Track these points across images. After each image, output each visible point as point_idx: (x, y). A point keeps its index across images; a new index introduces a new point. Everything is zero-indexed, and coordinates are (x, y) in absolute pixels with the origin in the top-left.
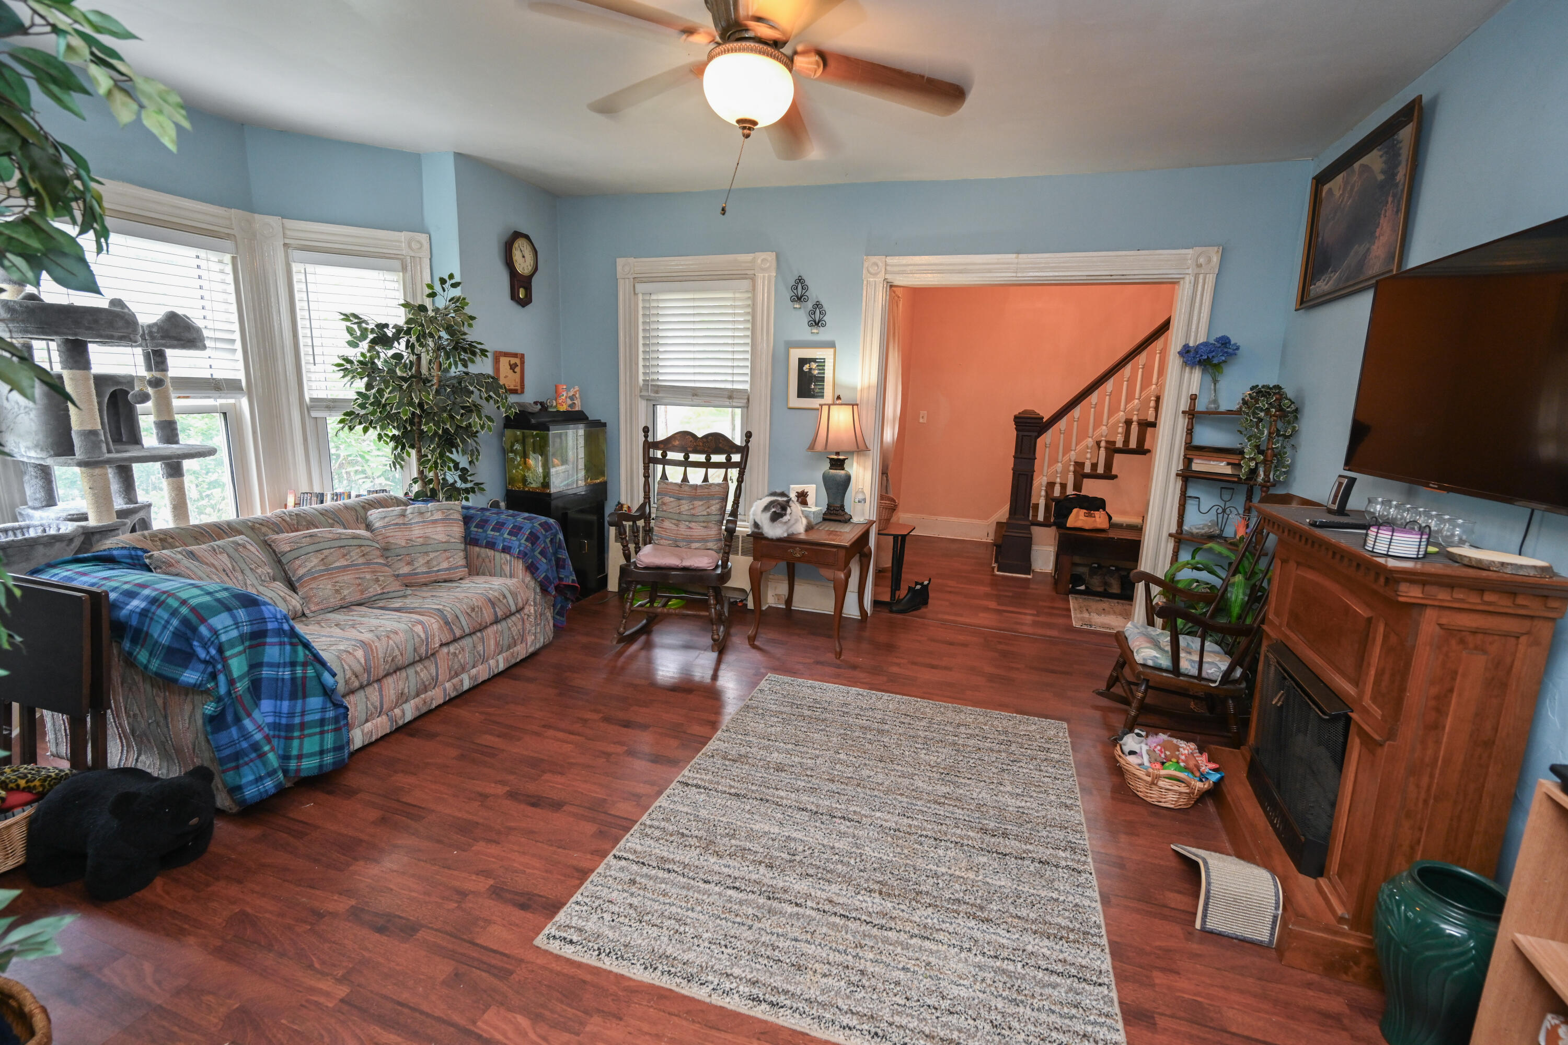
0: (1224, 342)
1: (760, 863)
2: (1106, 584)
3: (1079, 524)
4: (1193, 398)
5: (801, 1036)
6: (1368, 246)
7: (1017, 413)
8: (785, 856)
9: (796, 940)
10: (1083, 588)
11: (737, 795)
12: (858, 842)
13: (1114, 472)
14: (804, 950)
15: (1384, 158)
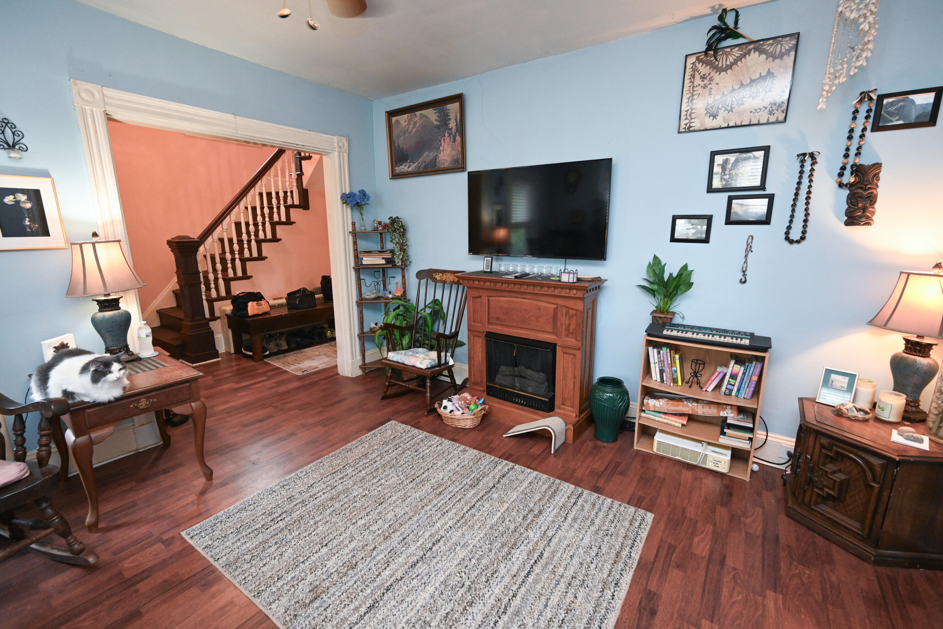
0: (363, 194)
1: (465, 609)
2: (277, 345)
3: (256, 312)
4: (354, 224)
5: (619, 624)
6: (435, 154)
7: (170, 238)
8: (462, 591)
9: (546, 606)
10: (268, 353)
11: (370, 608)
12: (461, 544)
13: (249, 274)
14: (555, 603)
15: (437, 114)
